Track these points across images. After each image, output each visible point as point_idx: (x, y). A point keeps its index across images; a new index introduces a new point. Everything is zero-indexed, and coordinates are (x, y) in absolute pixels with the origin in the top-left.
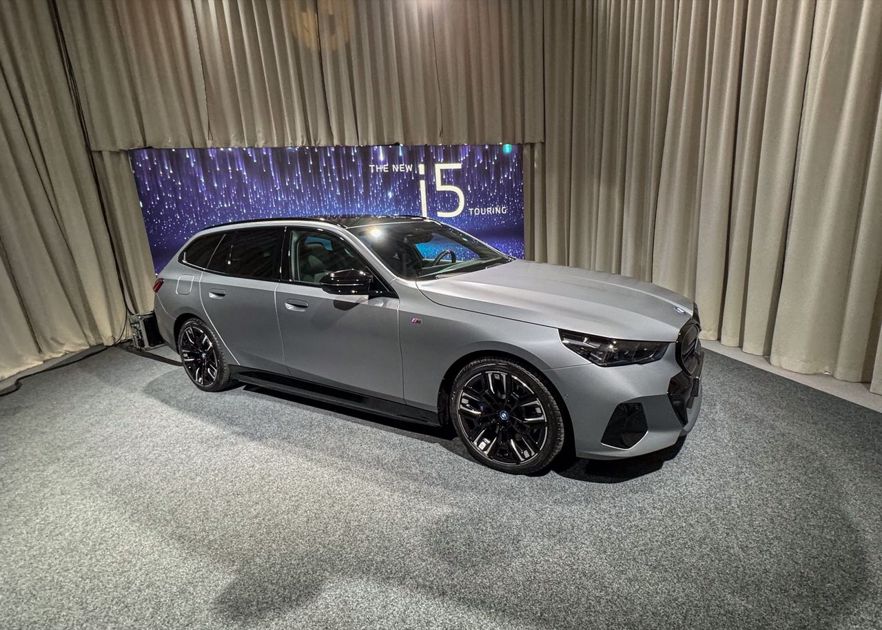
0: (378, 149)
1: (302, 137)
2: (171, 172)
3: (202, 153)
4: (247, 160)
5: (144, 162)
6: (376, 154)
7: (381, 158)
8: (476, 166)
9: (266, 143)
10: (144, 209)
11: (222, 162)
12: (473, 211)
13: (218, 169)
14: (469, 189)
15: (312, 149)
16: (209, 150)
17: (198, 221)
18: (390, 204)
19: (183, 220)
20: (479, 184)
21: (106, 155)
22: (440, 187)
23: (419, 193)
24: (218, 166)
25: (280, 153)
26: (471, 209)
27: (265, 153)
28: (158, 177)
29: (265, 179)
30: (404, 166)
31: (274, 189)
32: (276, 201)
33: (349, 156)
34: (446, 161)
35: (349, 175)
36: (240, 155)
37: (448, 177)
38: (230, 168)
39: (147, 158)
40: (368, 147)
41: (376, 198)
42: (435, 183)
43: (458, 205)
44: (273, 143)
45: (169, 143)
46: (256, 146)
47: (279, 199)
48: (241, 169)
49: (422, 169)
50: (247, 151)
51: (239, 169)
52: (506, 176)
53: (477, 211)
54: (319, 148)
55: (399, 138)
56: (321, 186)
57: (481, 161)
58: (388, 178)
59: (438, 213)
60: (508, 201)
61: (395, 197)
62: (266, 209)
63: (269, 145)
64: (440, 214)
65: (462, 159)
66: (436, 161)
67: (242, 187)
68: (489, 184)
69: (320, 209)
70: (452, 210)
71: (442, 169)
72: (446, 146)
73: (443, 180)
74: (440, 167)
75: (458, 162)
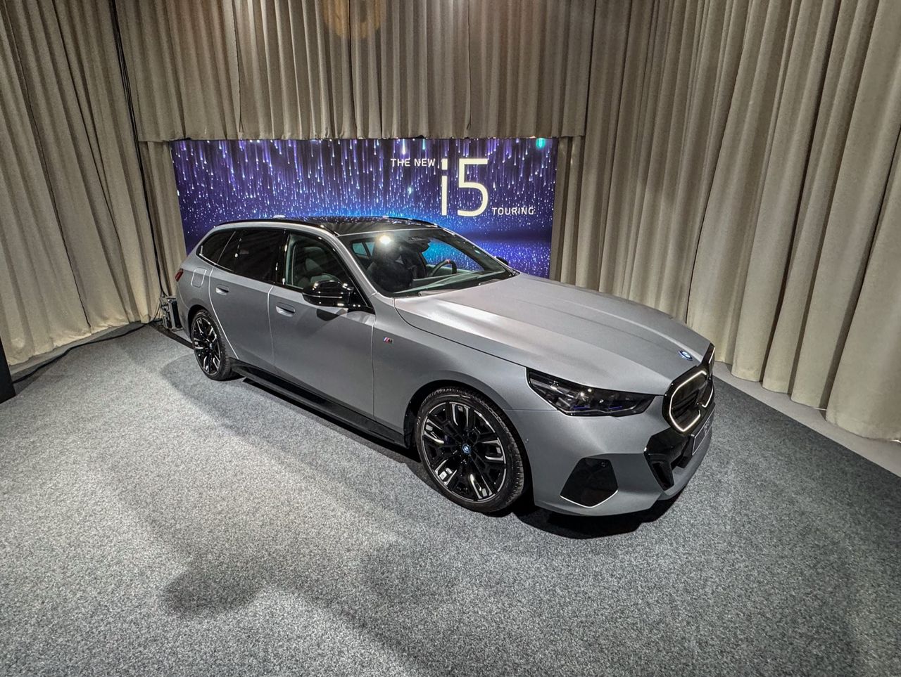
0: (401, 142)
1: (327, 128)
2: (205, 163)
3: (233, 145)
4: (273, 152)
5: (183, 153)
6: (399, 147)
7: (404, 151)
8: (503, 162)
9: (292, 135)
10: (180, 198)
11: (250, 154)
12: (496, 211)
13: (247, 161)
14: (494, 187)
15: (335, 141)
16: (240, 142)
17: (226, 211)
18: (410, 200)
19: (214, 209)
20: (506, 181)
21: (151, 145)
22: (462, 184)
23: (440, 189)
24: (246, 158)
25: (304, 145)
26: (495, 209)
27: (290, 145)
28: (194, 168)
29: (289, 171)
30: (427, 161)
31: (297, 181)
32: (298, 194)
33: (371, 149)
34: (472, 155)
35: (369, 169)
36: (267, 146)
37: (472, 173)
38: (257, 160)
39: (185, 149)
40: (391, 140)
41: (396, 194)
42: (458, 179)
43: (481, 204)
44: (298, 134)
45: (205, 135)
46: (282, 138)
47: (301, 192)
48: (267, 161)
49: (445, 164)
50: (273, 143)
51: (265, 160)
52: (536, 173)
53: (501, 211)
54: (342, 140)
55: (424, 131)
56: (341, 181)
57: (510, 156)
58: (409, 172)
59: (459, 211)
60: (537, 201)
61: (415, 193)
62: (287, 201)
63: (295, 137)
64: (460, 213)
65: (489, 154)
66: (461, 156)
67: (267, 179)
68: (517, 181)
69: (340, 203)
70: (474, 209)
71: (467, 165)
72: (473, 140)
73: (467, 176)
74: (466, 162)
75: (485, 157)
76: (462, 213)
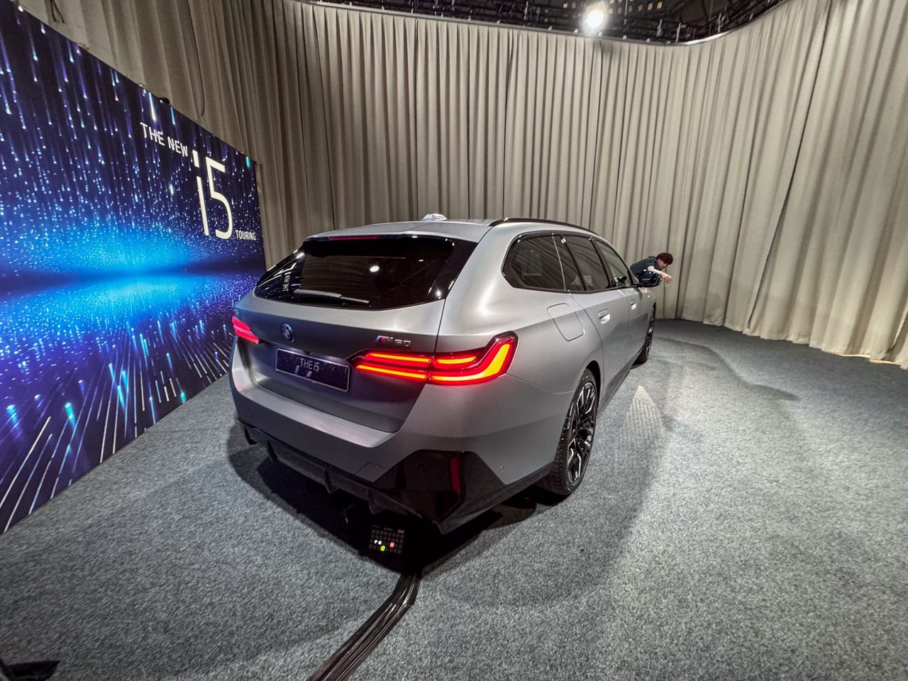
0: (148, 98)
6: (146, 105)
7: (154, 116)
8: (233, 174)
12: (238, 234)
14: (233, 203)
18: (174, 206)
20: (238, 199)
22: (213, 193)
23: (198, 196)
26: (237, 231)
30: (180, 145)
33: (108, 85)
34: (213, 157)
35: (113, 127)
37: (217, 181)
42: (209, 185)
43: (229, 224)
49: (196, 158)
52: (251, 195)
53: (241, 235)
55: (168, 91)
57: (236, 170)
58: (166, 158)
59: (216, 231)
60: (255, 226)
61: (177, 195)
65: (224, 160)
66: (205, 152)
68: (243, 201)
69: (73, 190)
70: (225, 229)
71: (212, 168)
72: (211, 134)
73: (215, 183)
74: (210, 163)
75: (222, 163)
76: (219, 234)
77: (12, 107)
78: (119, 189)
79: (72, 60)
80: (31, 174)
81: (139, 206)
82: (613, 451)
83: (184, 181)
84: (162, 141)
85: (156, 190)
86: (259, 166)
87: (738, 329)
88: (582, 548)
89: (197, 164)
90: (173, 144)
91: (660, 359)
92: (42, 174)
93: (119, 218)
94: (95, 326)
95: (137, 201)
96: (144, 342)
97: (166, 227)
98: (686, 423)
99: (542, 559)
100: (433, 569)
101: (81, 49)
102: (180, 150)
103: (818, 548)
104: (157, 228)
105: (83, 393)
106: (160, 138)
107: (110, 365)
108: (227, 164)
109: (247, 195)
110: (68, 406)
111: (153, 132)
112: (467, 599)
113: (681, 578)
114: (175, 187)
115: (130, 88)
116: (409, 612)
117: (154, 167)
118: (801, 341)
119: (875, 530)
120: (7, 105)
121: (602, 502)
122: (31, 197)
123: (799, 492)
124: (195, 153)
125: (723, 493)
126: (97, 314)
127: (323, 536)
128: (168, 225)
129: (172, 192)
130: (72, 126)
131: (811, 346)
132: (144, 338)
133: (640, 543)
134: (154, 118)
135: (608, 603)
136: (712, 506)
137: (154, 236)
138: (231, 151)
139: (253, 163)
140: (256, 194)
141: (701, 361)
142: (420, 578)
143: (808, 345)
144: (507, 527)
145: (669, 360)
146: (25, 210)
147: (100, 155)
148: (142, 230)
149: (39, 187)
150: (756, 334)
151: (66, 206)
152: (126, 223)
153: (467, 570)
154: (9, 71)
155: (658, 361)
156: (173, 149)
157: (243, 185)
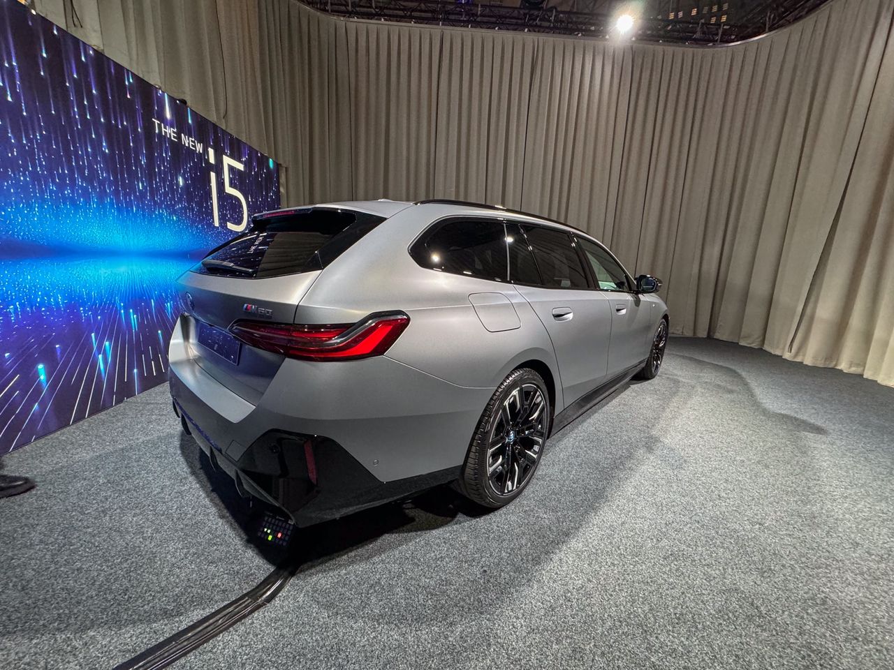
0: (163, 96)
6: (160, 104)
8: (253, 173)
14: (250, 199)
18: (181, 196)
20: (256, 195)
22: (228, 188)
23: (210, 189)
30: (194, 143)
33: (120, 83)
34: (232, 155)
35: (122, 121)
37: (234, 178)
40: (149, 85)
42: (224, 180)
43: (242, 219)
49: (211, 155)
52: (271, 194)
55: (187, 95)
57: (256, 170)
58: (177, 152)
59: (228, 223)
61: (186, 186)
65: (243, 160)
66: (223, 151)
70: (239, 222)
71: (229, 165)
72: (231, 135)
73: (231, 180)
74: (227, 161)
75: (240, 161)
76: (230, 226)
77: (14, 94)
78: (122, 175)
79: (83, 59)
80: (27, 155)
81: (143, 195)
82: (572, 467)
83: (196, 174)
84: (174, 137)
85: (164, 180)
86: (284, 169)
87: (778, 353)
88: (485, 568)
89: (212, 160)
90: (187, 141)
91: (671, 376)
92: (39, 156)
93: (118, 201)
94: (80, 297)
95: (141, 188)
96: (134, 317)
97: (170, 214)
98: (673, 446)
99: (434, 575)
100: (312, 567)
101: (94, 50)
102: (194, 146)
103: (786, 613)
104: (161, 215)
105: (59, 358)
106: (172, 134)
107: (93, 335)
108: (245, 164)
109: (267, 194)
110: (41, 367)
111: (165, 128)
112: (329, 606)
113: (589, 621)
114: (185, 179)
115: (144, 89)
116: (262, 610)
117: (163, 160)
118: (853, 370)
119: (878, 602)
120: (9, 93)
121: (532, 520)
122: (24, 175)
123: (787, 540)
124: (211, 151)
125: (685, 529)
126: (85, 286)
127: (222, 517)
128: (174, 212)
129: (181, 184)
130: (77, 117)
131: (865, 377)
132: (135, 312)
133: (557, 573)
134: (168, 115)
135: (486, 638)
136: (665, 542)
137: (156, 221)
138: (252, 152)
139: (277, 165)
140: (278, 193)
141: (719, 383)
142: (292, 574)
143: (861, 375)
144: (414, 534)
145: (681, 379)
146: (16, 186)
147: (104, 144)
148: (144, 215)
149: (34, 166)
150: (799, 359)
151: (61, 187)
152: (127, 207)
153: (345, 574)
154: (14, 64)
155: (668, 378)
156: (187, 145)
157: (263, 183)
